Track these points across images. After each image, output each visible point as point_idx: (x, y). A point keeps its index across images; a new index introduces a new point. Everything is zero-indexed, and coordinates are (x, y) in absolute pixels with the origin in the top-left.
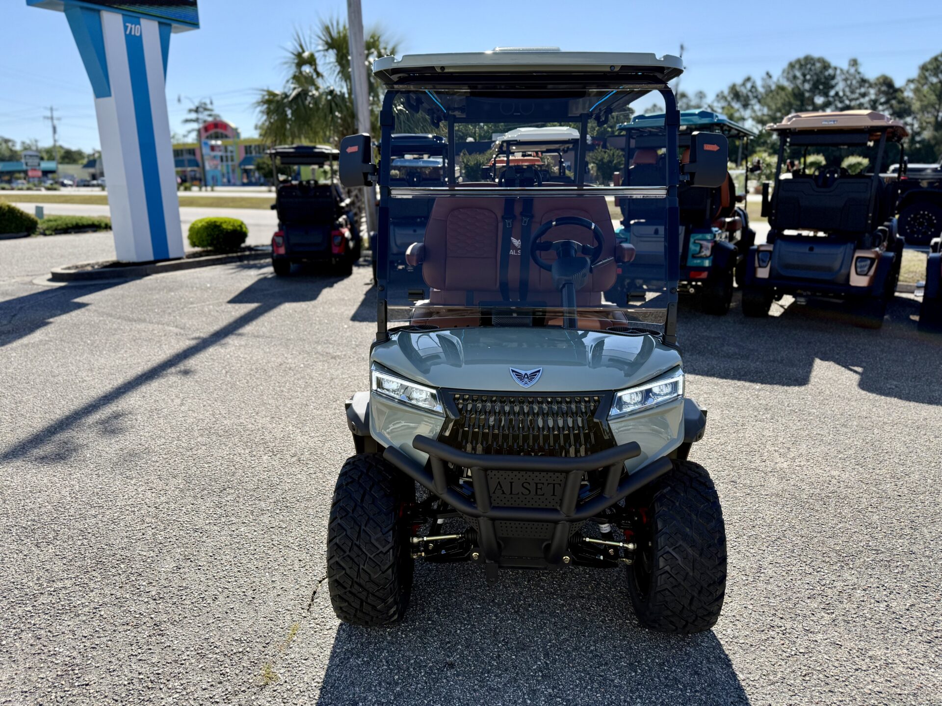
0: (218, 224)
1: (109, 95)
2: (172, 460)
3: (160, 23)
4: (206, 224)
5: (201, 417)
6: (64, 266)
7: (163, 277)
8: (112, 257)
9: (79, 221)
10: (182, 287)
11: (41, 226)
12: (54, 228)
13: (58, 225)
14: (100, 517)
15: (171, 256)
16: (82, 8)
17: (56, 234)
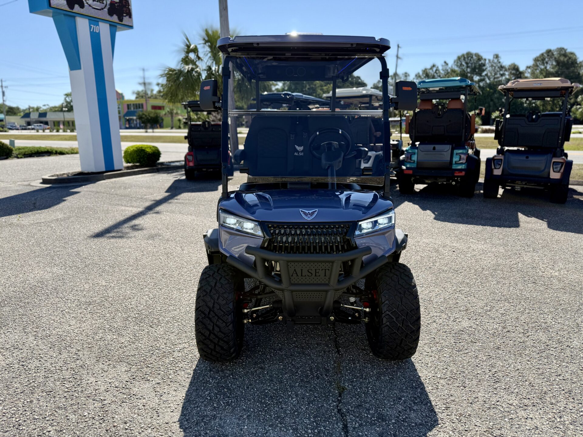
0: (143, 148)
1: (80, 69)
3: (110, 25)
4: (135, 149)
6: (50, 175)
8: (78, 169)
9: (38, 149)
11: (15, 152)
12: (23, 154)
13: (26, 152)
15: (116, 168)
16: (65, 15)
17: (25, 157)
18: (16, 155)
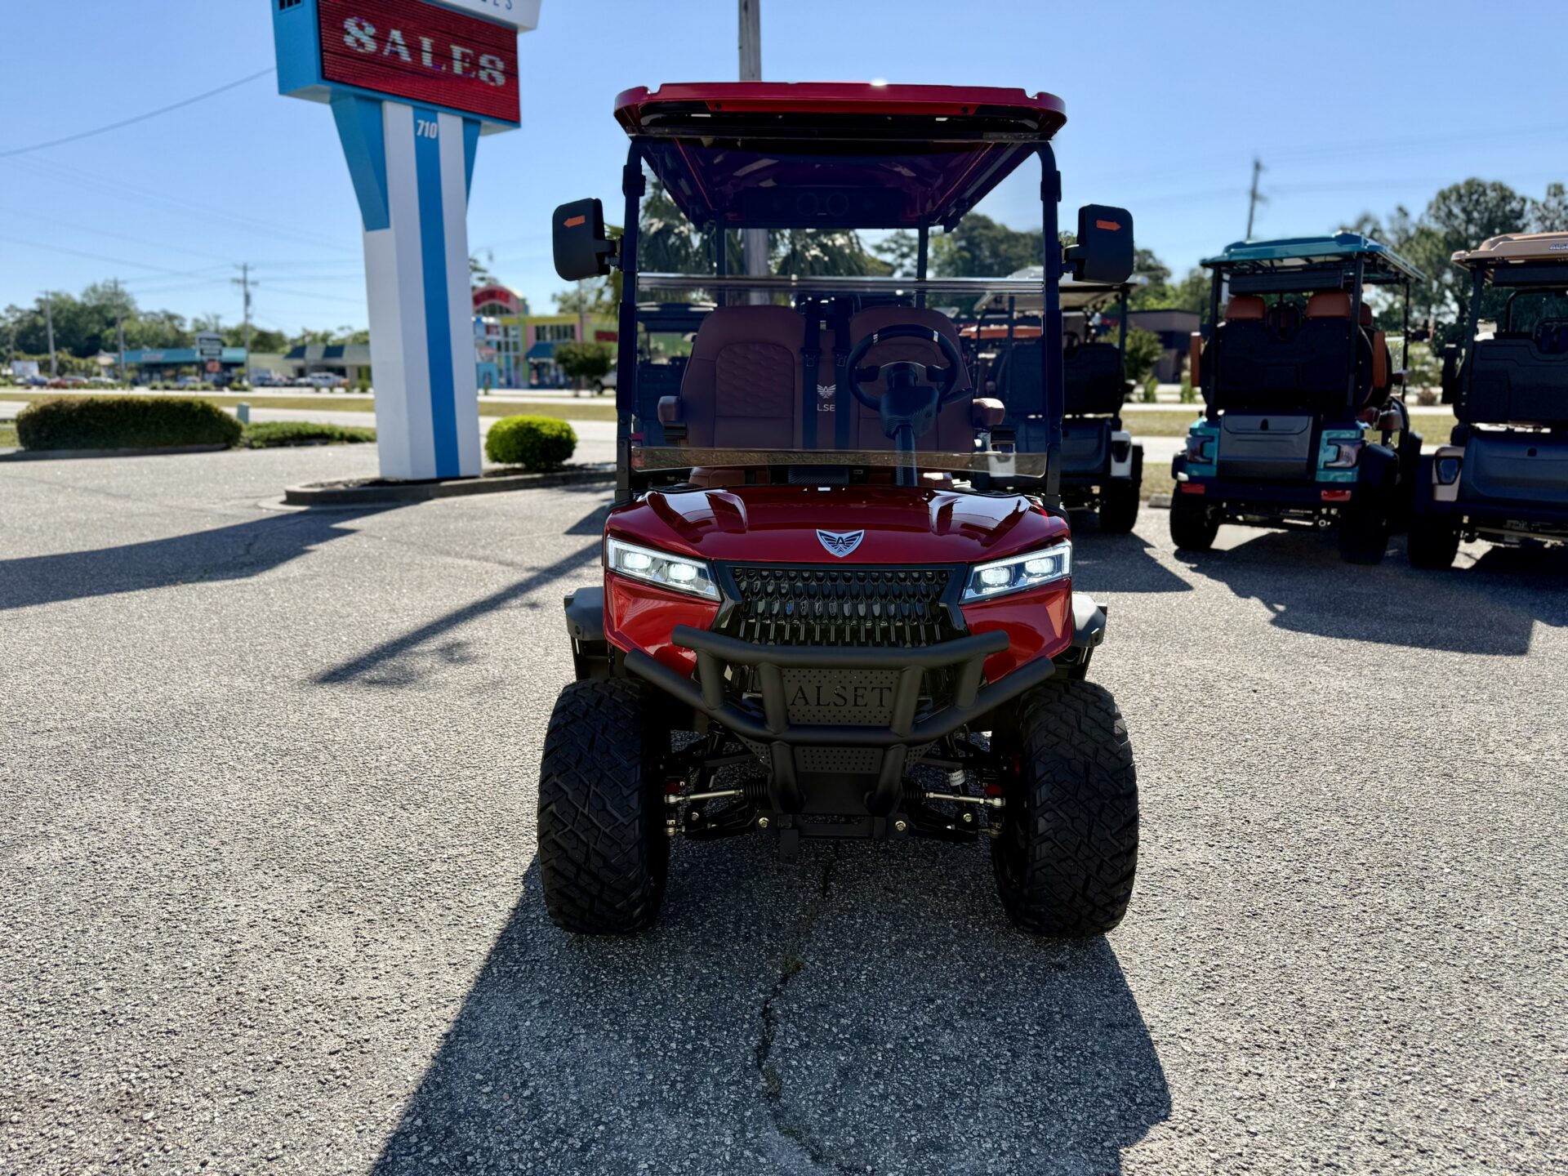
0: (534, 426)
1: (385, 224)
3: (465, 120)
4: (514, 427)
6: (304, 484)
8: (374, 474)
9: (301, 428)
10: (488, 515)
11: (246, 434)
12: (265, 437)
13: (271, 434)
15: (462, 473)
16: (359, 98)
17: (267, 447)
18: (247, 441)
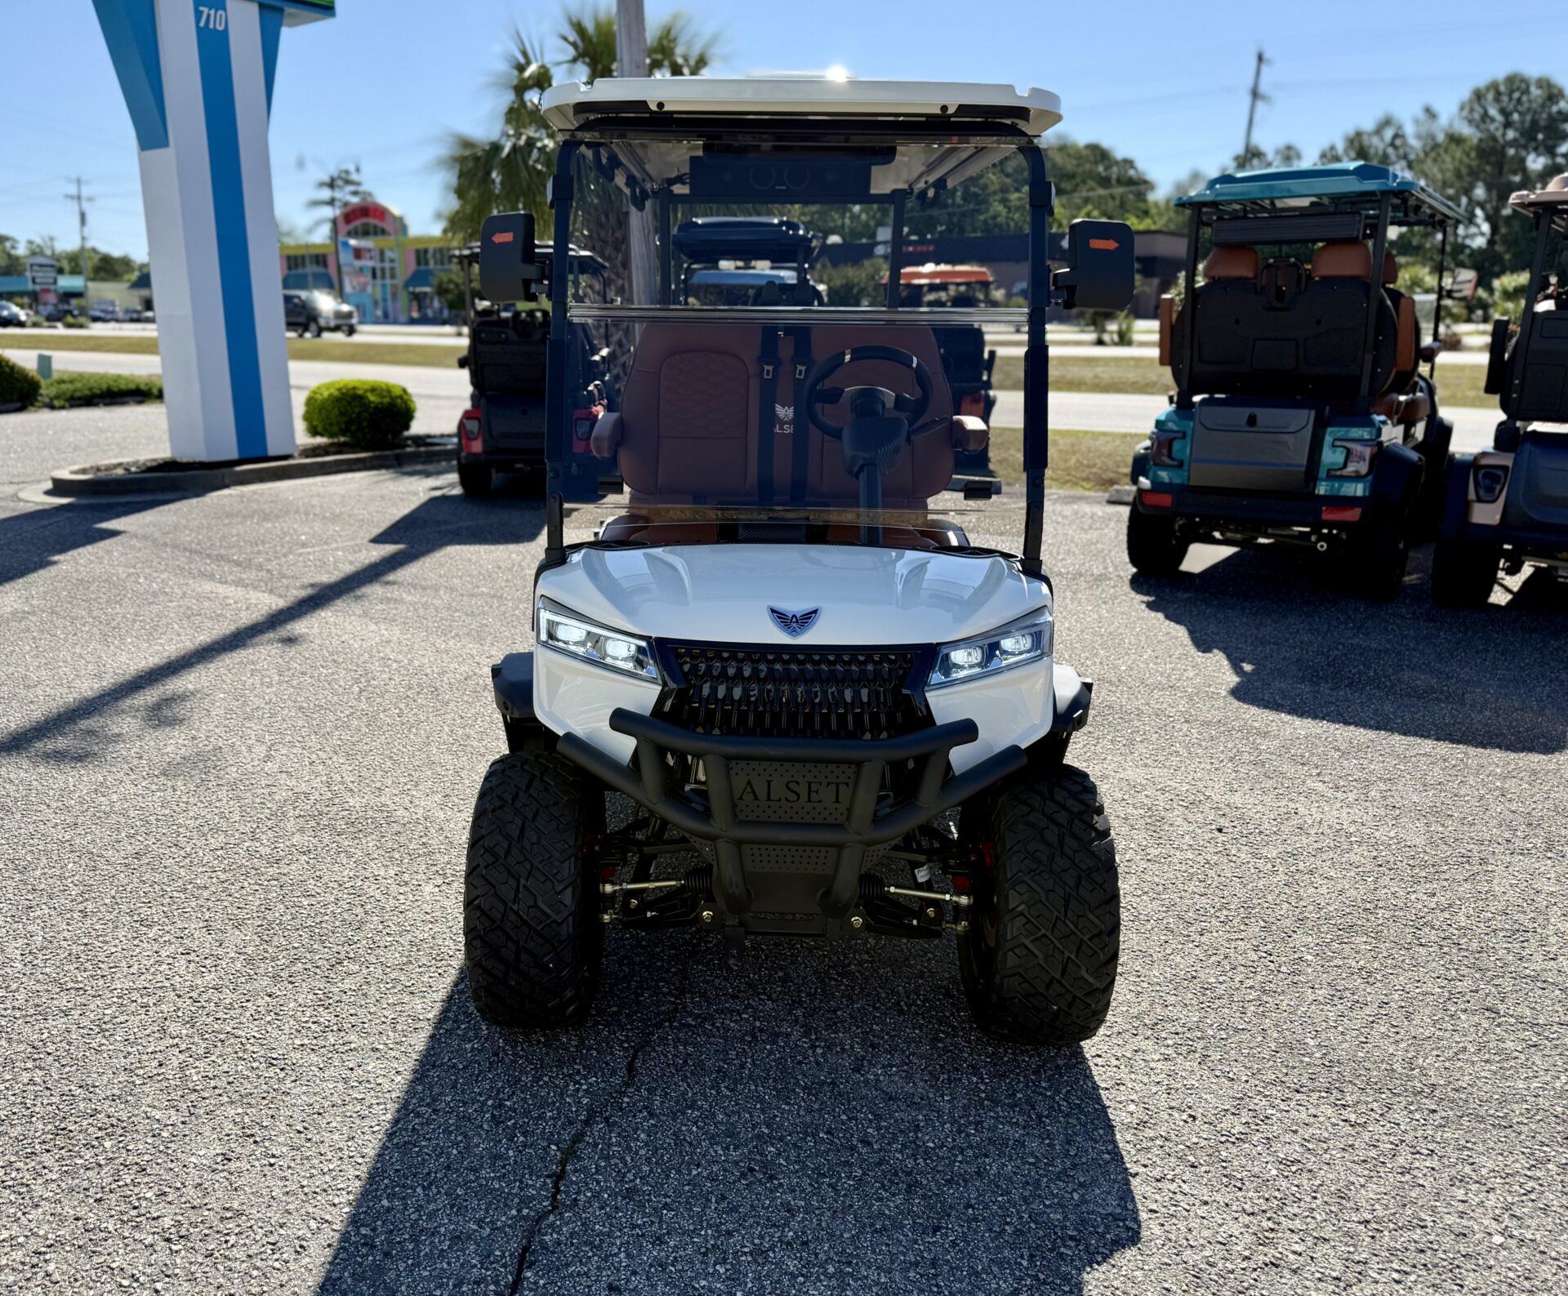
0: (360, 392)
2: (238, 886)
4: (336, 393)
5: (303, 787)
6: (76, 467)
7: (255, 492)
8: (163, 452)
9: (112, 383)
10: (287, 512)
11: (46, 391)
12: (68, 395)
13: (75, 390)
14: (76, 1013)
15: (271, 452)
17: (72, 406)
18: (47, 400)
